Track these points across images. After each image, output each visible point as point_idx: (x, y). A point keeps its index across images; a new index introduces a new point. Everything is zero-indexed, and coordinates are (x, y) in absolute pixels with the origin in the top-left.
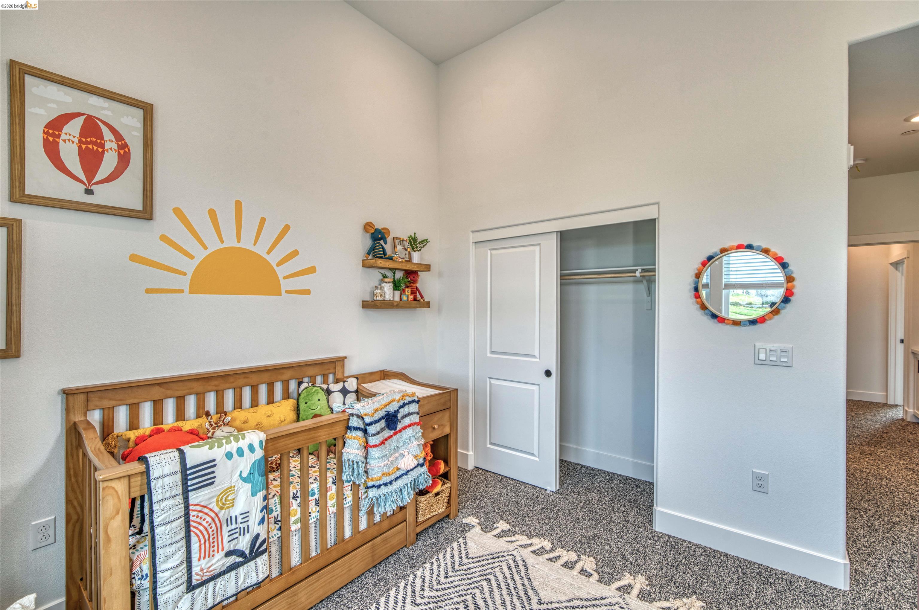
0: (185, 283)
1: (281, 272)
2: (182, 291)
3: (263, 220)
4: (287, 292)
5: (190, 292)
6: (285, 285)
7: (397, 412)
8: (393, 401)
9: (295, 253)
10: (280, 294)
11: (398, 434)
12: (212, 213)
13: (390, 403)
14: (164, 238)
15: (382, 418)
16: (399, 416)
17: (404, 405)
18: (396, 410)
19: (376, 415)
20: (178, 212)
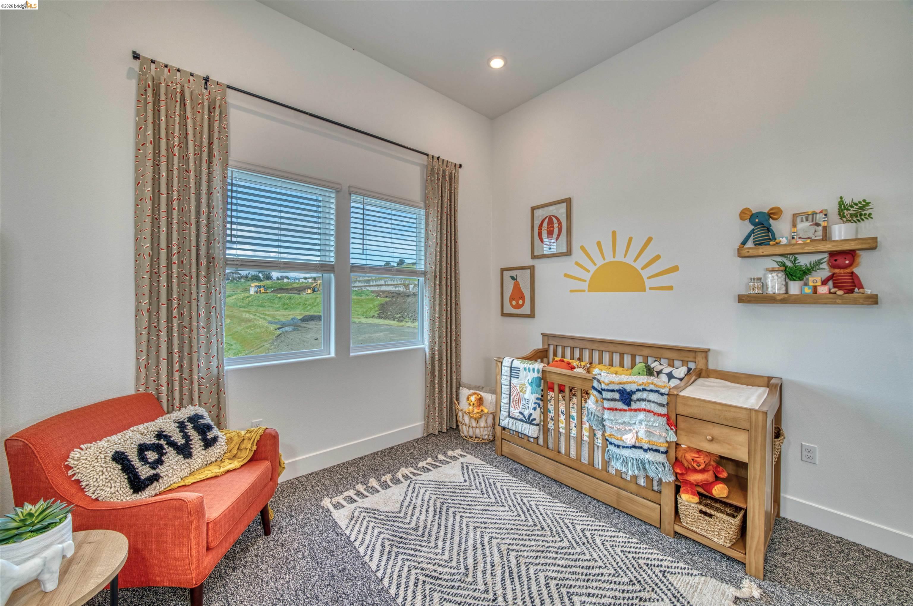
0: (585, 286)
1: (645, 274)
2: (584, 291)
3: (631, 239)
4: (650, 289)
5: (589, 291)
6: (649, 283)
7: (634, 393)
8: (634, 382)
9: (658, 257)
10: (645, 290)
11: (633, 412)
12: (599, 244)
13: (630, 383)
14: (577, 264)
15: (618, 391)
16: (634, 397)
17: (644, 390)
18: (633, 390)
19: (610, 385)
20: (582, 248)
